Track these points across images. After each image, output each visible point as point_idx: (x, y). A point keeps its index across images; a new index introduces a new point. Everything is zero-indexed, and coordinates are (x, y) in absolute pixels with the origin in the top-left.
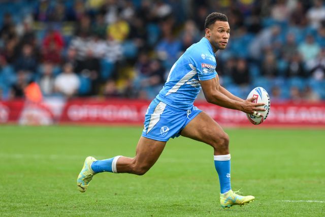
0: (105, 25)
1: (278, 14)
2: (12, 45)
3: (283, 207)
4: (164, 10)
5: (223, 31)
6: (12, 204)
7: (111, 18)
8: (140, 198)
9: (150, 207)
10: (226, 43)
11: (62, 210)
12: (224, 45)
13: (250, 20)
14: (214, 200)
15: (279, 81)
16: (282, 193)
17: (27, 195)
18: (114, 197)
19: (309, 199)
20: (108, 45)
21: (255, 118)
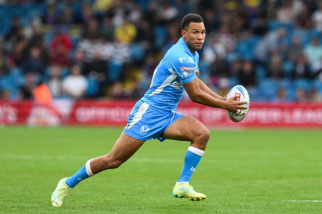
0: (113, 28)
1: (284, 16)
2: (20, 47)
3: (289, 207)
4: (171, 13)
5: (197, 32)
6: (21, 204)
7: (118, 20)
8: (148, 198)
9: (157, 208)
10: (201, 44)
11: (70, 210)
12: (200, 46)
13: (256, 23)
14: (221, 200)
15: (284, 83)
16: (288, 193)
17: (36, 195)
18: (122, 197)
19: (315, 199)
20: (116, 47)
21: (237, 116)
